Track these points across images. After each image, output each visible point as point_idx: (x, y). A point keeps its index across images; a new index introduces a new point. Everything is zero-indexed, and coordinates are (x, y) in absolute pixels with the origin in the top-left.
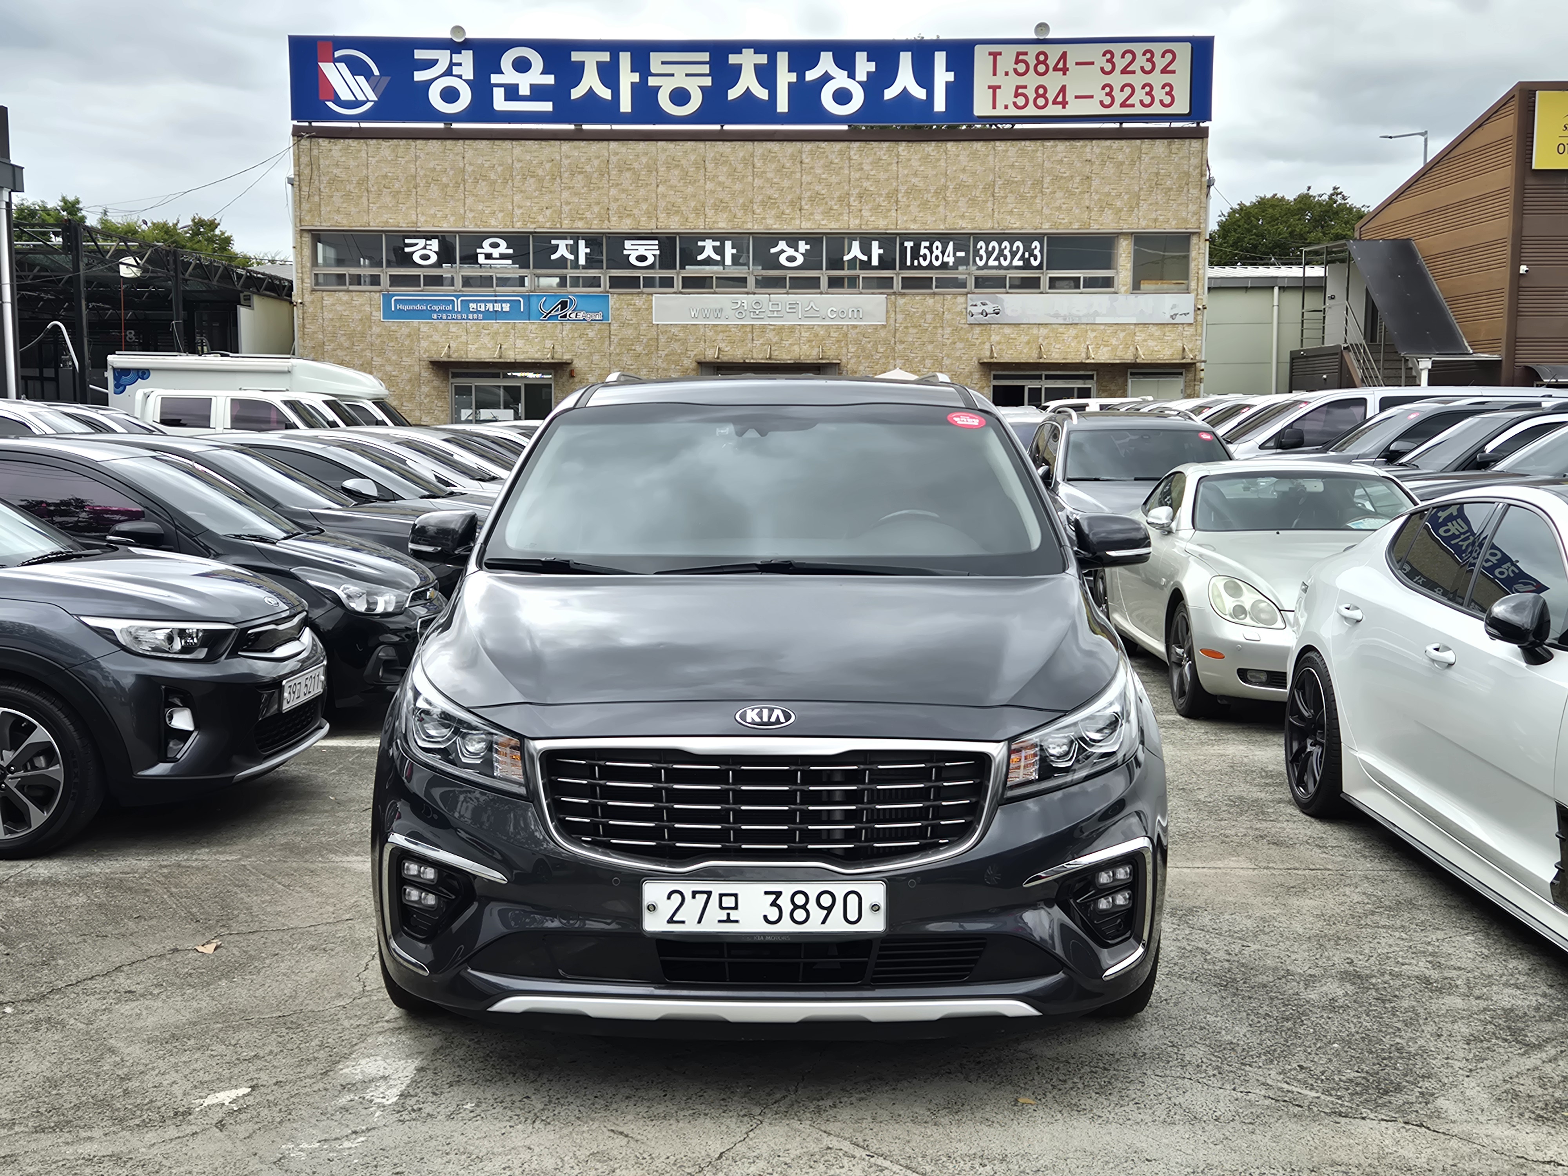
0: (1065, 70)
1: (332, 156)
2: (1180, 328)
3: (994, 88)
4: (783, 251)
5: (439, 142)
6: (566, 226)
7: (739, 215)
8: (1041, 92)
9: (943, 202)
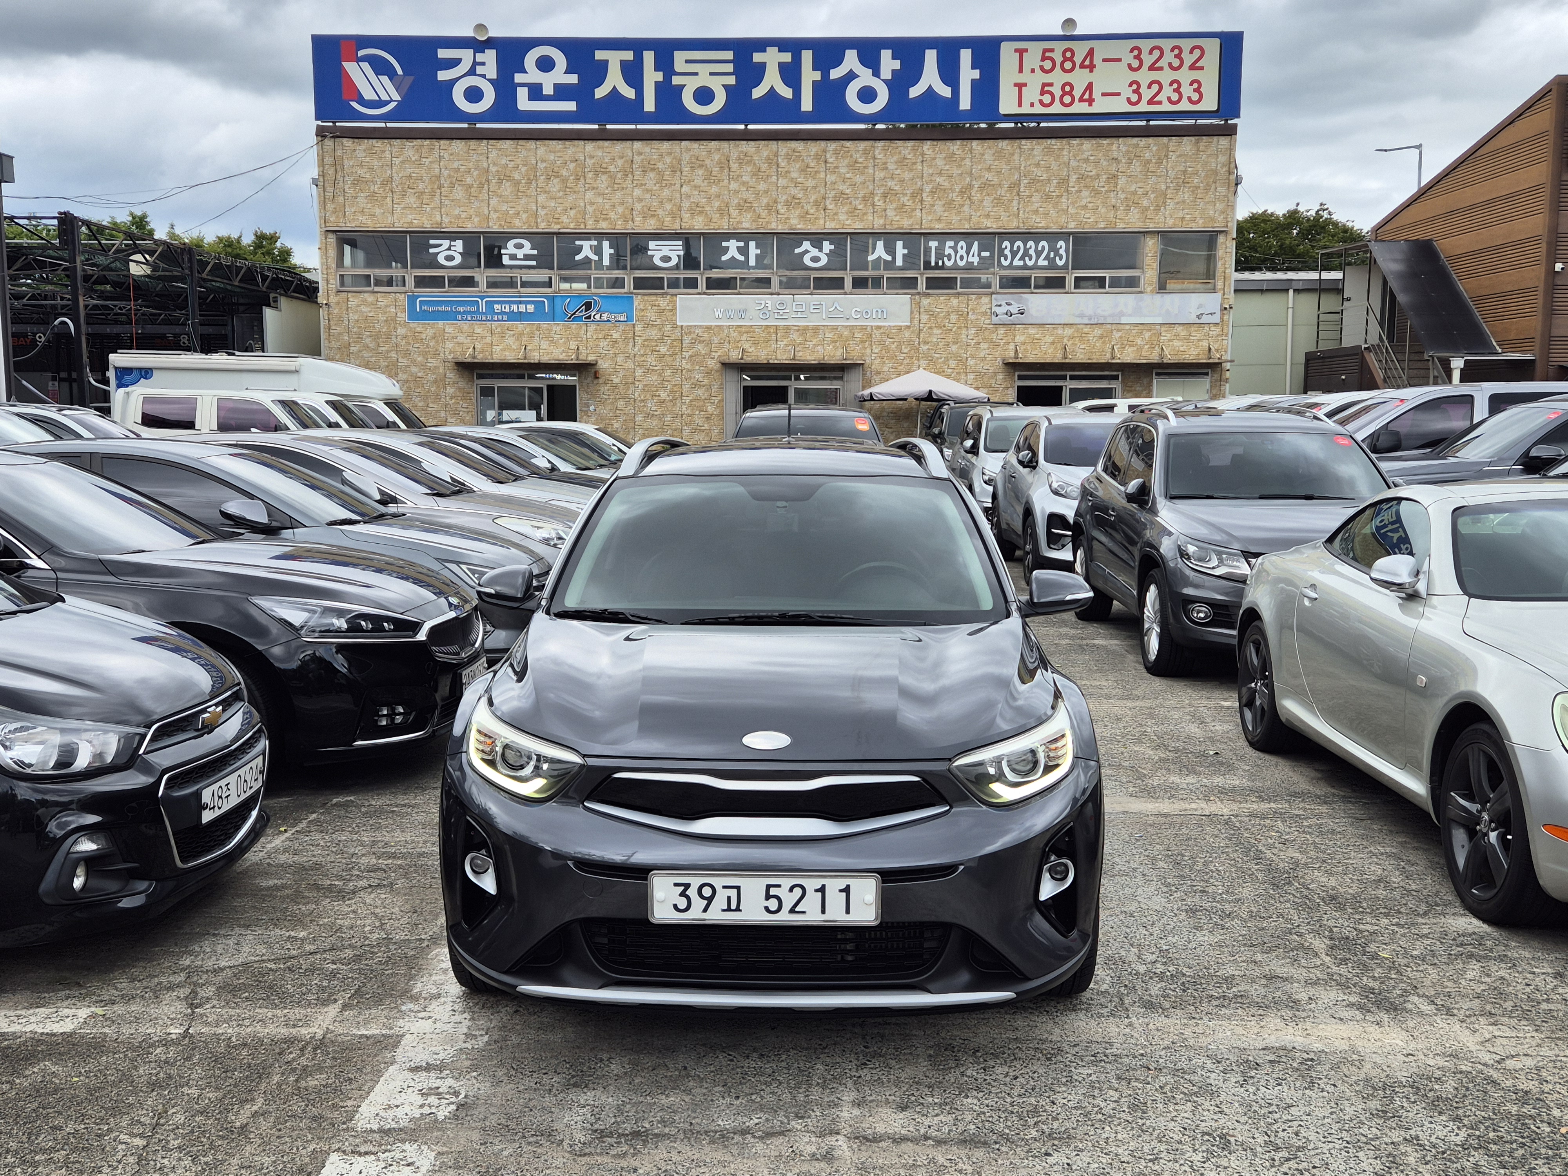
0: (1091, 67)
1: (356, 157)
2: (1206, 328)
3: (1020, 86)
4: (807, 252)
5: (463, 142)
6: (590, 226)
7: (763, 215)
8: (1068, 89)
9: (968, 202)
